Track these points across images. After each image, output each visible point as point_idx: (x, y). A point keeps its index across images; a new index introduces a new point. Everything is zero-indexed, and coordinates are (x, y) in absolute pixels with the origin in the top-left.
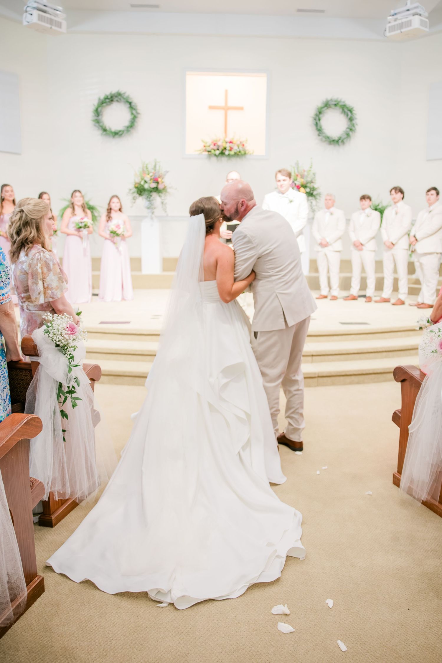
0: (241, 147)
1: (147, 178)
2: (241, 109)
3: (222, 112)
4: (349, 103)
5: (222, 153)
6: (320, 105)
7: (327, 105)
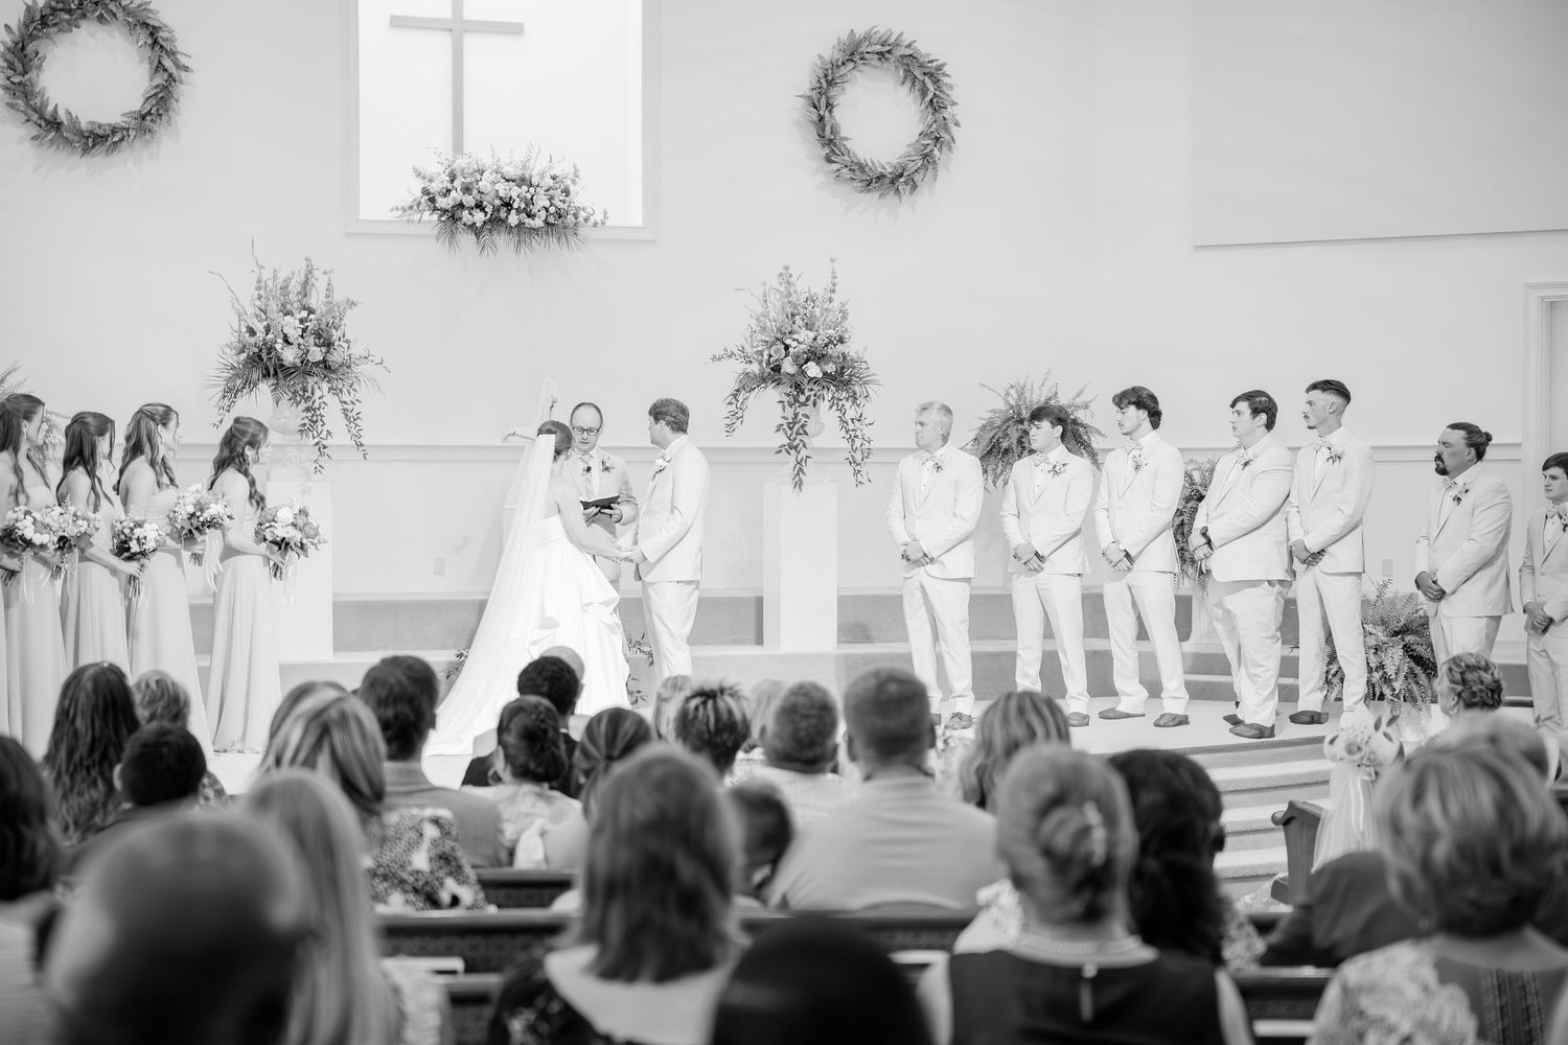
0: (558, 196)
1: (292, 327)
2: (516, 30)
3: (444, 41)
4: (929, 47)
5: (495, 222)
6: (829, 51)
7: (854, 54)
